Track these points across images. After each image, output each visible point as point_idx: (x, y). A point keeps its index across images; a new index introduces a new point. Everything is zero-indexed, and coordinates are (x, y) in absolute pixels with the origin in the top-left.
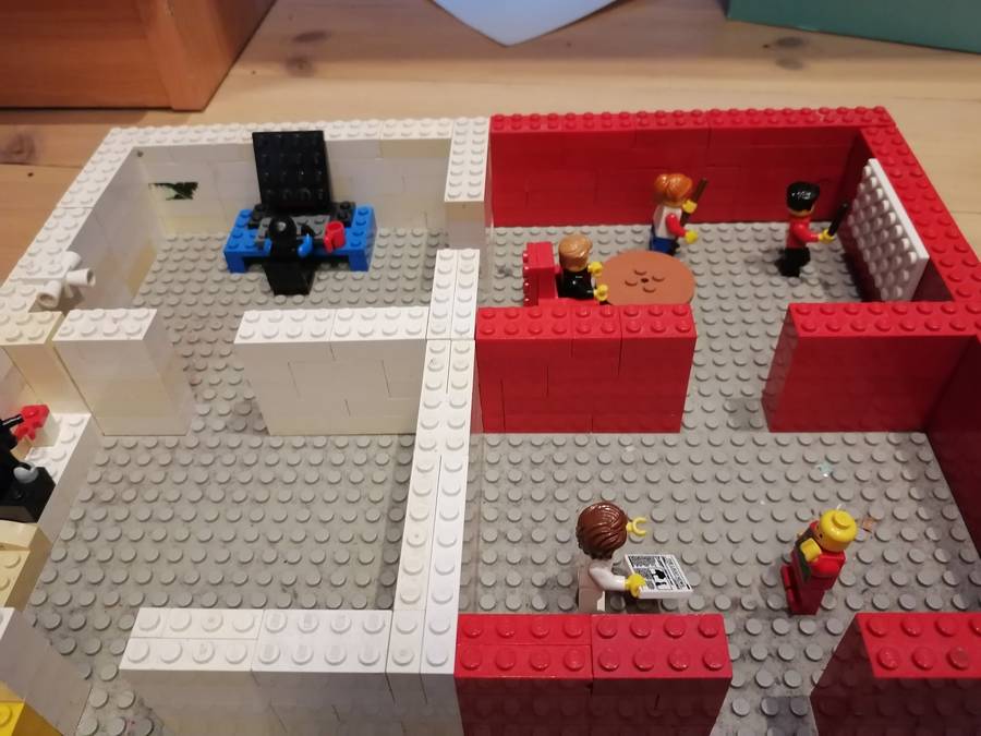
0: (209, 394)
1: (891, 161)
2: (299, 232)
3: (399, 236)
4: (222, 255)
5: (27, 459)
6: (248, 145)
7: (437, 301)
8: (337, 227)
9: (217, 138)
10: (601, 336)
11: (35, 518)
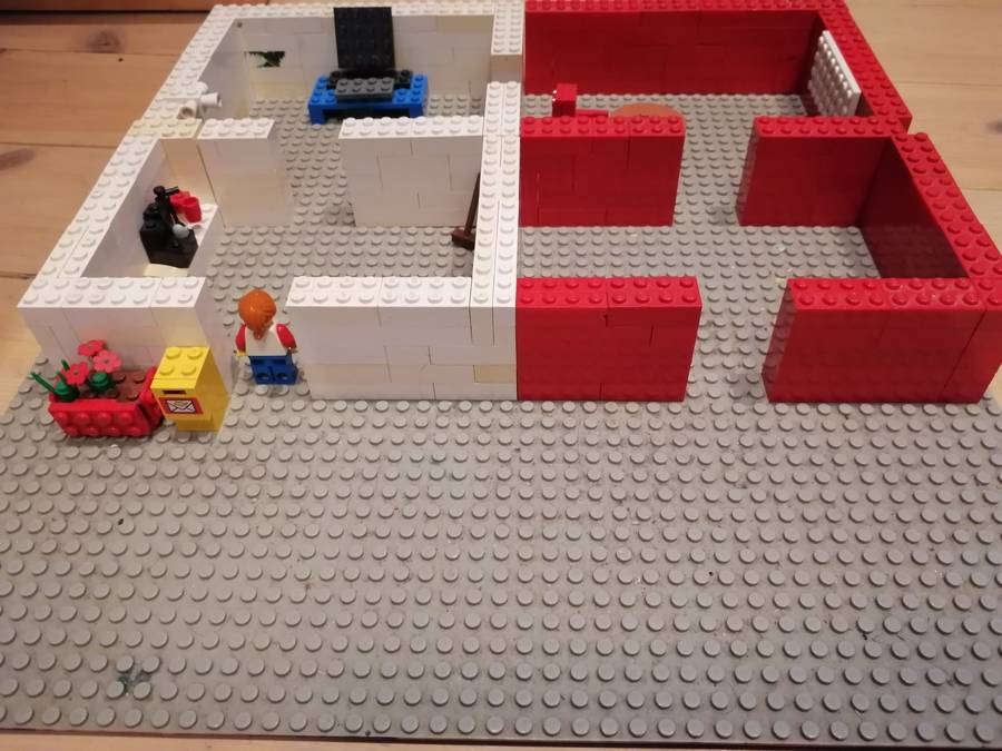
0: (306, 201)
1: (839, 31)
3: (447, 100)
6: (330, 19)
7: (489, 112)
10: (615, 134)
11: (186, 266)
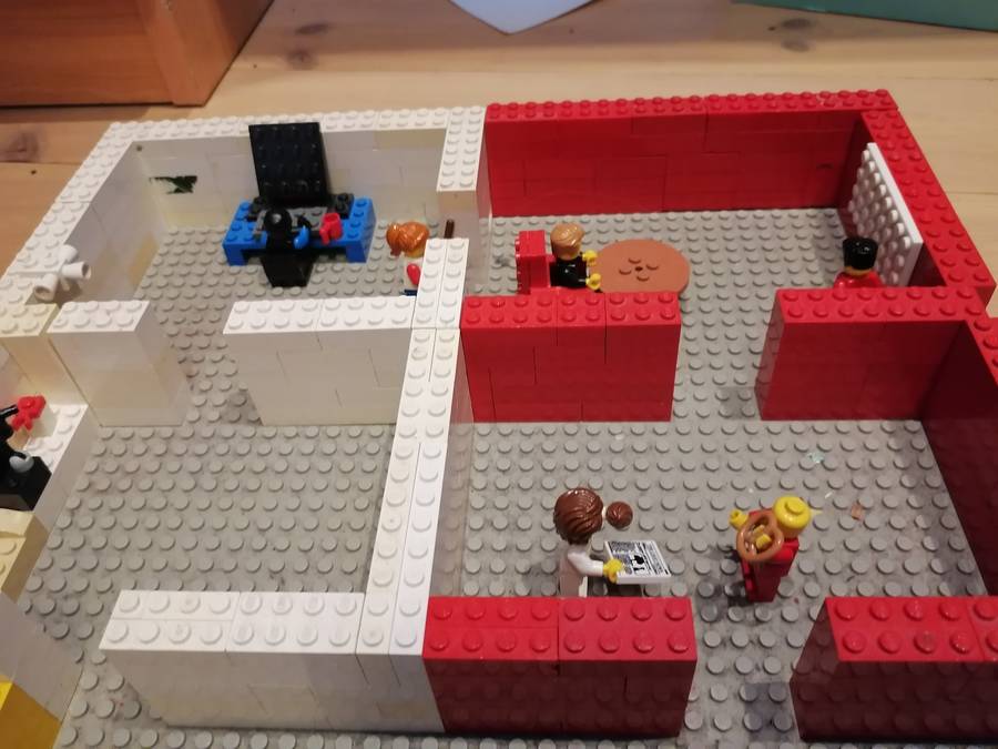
0: (205, 385)
1: (890, 145)
2: (295, 223)
4: (221, 249)
5: (25, 449)
6: (246, 138)
7: (424, 290)
8: (333, 218)
9: (215, 131)
10: (586, 323)
11: (31, 507)
